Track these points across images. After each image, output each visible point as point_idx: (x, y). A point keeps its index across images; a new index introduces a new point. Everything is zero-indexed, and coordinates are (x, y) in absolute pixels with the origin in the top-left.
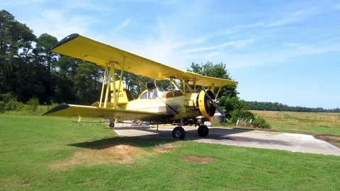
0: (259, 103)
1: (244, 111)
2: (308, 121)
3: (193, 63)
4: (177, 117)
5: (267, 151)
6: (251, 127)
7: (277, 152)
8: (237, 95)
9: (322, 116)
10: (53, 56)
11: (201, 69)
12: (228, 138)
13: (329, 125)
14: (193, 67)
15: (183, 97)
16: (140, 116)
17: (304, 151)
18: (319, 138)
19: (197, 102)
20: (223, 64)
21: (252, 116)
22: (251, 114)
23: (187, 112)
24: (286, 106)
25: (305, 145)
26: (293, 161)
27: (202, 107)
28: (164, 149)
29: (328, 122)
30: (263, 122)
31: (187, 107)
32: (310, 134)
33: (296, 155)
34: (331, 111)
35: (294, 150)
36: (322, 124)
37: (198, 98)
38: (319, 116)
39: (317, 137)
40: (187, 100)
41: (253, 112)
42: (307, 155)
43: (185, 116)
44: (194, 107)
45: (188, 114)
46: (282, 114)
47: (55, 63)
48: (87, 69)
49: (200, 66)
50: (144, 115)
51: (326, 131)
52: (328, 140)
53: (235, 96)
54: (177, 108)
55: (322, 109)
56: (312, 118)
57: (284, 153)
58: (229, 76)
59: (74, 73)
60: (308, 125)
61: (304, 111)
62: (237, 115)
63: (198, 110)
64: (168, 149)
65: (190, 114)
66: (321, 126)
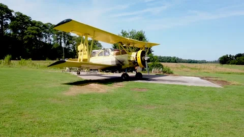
0: (163, 57)
1: (157, 63)
2: (196, 69)
3: (123, 30)
4: (123, 67)
5: (175, 85)
6: (162, 73)
7: (181, 86)
8: (152, 53)
9: (206, 66)
10: (4, 20)
11: (128, 34)
12: (154, 80)
13: (209, 71)
14: (122, 33)
15: (127, 55)
16: (99, 67)
17: (195, 85)
18: (204, 79)
19: (136, 58)
20: (143, 31)
21: (162, 66)
22: (162, 65)
23: (130, 64)
24: (181, 59)
25: (196, 82)
26: (189, 90)
27: (139, 61)
28: (118, 85)
29: (209, 69)
30: (169, 70)
31: (130, 61)
32: (198, 77)
33: (191, 87)
34: (211, 62)
35: (190, 85)
36: (205, 71)
37: (136, 55)
38: (203, 65)
39: (202, 78)
40: (130, 57)
41: (162, 63)
42: (197, 87)
43: (129, 67)
44: (134, 61)
45: (131, 65)
46: (179, 65)
47: (7, 26)
48: (34, 32)
49: (128, 32)
50: (101, 67)
51: (207, 75)
52: (208, 80)
53: (151, 53)
54: (123, 62)
55: (205, 61)
56: (199, 67)
57: (185, 86)
58: (147, 40)
59: (23, 34)
60: (197, 72)
61: (193, 63)
62: (152, 66)
63: (137, 63)
64: (121, 85)
65: (131, 66)
66: (205, 72)
